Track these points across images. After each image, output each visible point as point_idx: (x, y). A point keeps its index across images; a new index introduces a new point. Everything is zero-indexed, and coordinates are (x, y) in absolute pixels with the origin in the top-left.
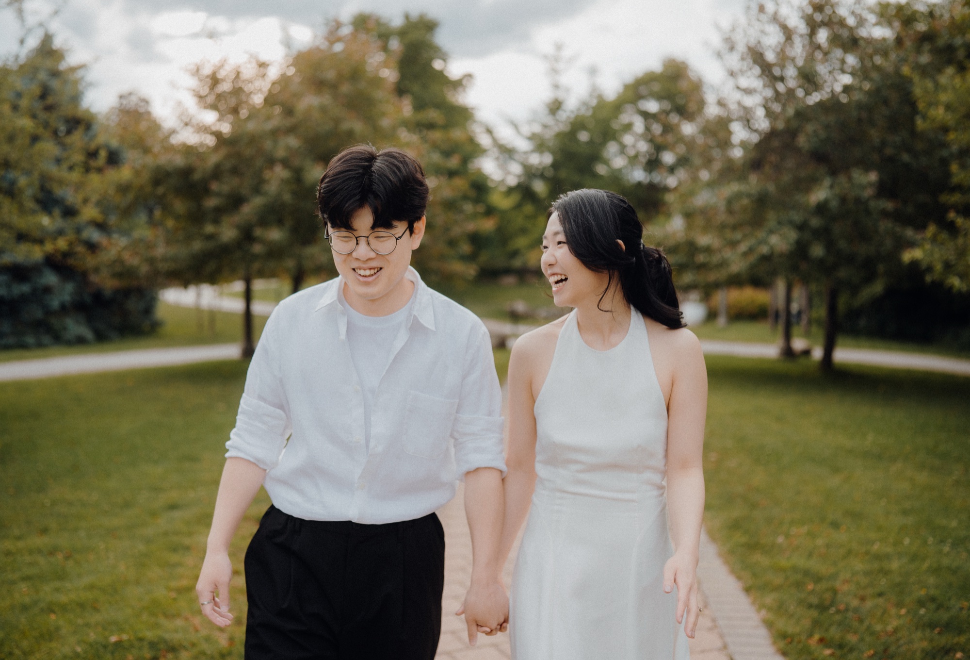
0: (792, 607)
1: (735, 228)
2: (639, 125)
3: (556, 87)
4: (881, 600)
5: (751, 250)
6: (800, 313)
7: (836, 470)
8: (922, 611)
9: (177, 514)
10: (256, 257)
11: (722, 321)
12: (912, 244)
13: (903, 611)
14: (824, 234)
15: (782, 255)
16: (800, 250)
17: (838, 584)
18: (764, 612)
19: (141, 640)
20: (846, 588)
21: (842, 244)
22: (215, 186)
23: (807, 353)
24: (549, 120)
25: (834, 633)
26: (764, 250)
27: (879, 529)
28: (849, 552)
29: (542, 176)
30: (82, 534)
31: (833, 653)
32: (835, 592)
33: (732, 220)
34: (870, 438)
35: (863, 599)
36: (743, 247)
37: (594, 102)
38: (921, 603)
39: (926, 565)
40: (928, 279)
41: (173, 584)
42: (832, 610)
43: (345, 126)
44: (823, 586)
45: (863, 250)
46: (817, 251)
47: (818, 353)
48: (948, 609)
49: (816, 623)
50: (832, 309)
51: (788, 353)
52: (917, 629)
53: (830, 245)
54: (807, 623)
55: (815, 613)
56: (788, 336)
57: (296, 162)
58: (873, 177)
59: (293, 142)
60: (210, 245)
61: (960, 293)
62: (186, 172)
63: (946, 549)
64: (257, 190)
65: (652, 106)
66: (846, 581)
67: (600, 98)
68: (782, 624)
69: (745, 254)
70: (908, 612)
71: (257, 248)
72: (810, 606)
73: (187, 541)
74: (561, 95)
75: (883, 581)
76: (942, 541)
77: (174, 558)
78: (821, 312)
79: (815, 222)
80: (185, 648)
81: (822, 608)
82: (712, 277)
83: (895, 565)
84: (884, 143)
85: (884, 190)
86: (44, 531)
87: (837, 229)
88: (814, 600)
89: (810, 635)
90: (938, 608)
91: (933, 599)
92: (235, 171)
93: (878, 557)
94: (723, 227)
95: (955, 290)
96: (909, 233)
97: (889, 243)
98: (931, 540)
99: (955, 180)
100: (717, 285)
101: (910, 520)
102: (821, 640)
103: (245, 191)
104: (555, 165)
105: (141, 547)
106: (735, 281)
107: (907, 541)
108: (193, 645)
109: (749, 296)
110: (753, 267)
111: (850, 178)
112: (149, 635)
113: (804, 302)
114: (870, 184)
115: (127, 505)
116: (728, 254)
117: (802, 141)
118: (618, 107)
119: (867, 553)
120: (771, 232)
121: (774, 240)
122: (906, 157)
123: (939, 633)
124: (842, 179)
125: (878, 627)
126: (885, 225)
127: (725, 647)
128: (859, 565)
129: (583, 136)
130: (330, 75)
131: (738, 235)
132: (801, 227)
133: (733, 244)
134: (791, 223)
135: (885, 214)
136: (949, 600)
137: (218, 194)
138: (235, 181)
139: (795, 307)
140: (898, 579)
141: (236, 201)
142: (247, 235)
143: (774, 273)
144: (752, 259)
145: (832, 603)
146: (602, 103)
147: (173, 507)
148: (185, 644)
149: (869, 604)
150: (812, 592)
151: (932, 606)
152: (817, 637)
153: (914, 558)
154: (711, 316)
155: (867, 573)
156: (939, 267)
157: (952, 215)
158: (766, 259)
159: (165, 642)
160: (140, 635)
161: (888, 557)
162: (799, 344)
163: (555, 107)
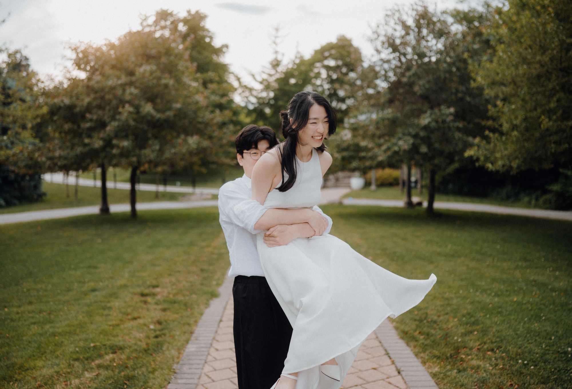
0: (407, 321)
1: (380, 137)
2: (324, 74)
3: (276, 52)
4: (447, 316)
5: (389, 149)
6: (416, 182)
7: (431, 262)
8: (464, 319)
9: (97, 293)
10: (114, 156)
11: (373, 187)
12: (471, 145)
13: (456, 320)
14: (426, 140)
15: (405, 151)
16: (414, 149)
17: (428, 311)
18: (394, 324)
19: (105, 345)
20: (432, 312)
21: (437, 145)
22: (88, 116)
23: (420, 204)
24: (273, 72)
25: (425, 329)
26: (396, 148)
27: (449, 287)
28: (435, 298)
29: (268, 104)
30: (51, 303)
31: (424, 337)
32: (427, 313)
33: (378, 133)
34: (449, 246)
35: (439, 316)
36: (384, 147)
37: (297, 61)
38: (464, 316)
39: (468, 300)
40: (477, 164)
41: (110, 323)
42: (425, 321)
43: (163, 81)
44: (422, 312)
45: (448, 148)
46: (424, 149)
47: (425, 204)
48: (475, 317)
49: (418, 326)
50: (432, 180)
51: (410, 204)
52: (461, 326)
53: (430, 146)
54: (414, 327)
55: (417, 323)
56: (409, 196)
57: (137, 102)
58: (452, 110)
59: (133, 90)
60: (87, 149)
61: (492, 171)
62: (70, 108)
63: (478, 294)
64: (113, 118)
65: (332, 63)
66: (432, 310)
67: (301, 57)
68: (402, 327)
69: (385, 151)
70: (458, 320)
71: (115, 151)
72: (415, 320)
73: (109, 305)
74: (279, 58)
75: (449, 309)
76: (477, 291)
77: (106, 312)
78: (427, 182)
79: (422, 134)
80: (126, 348)
81: (421, 321)
82: (368, 163)
83: (455, 301)
84: (457, 91)
85: (457, 116)
86: (30, 303)
87: (434, 138)
88: (417, 318)
89: (415, 331)
90: (470, 318)
91: (469, 314)
92: (100, 107)
93: (447, 299)
94: (373, 136)
95: (489, 170)
96: (470, 139)
97: (460, 146)
98: (471, 290)
99: (490, 113)
100: (371, 168)
101: (464, 283)
102: (420, 333)
103: (106, 118)
104: (276, 98)
105: (85, 308)
106: (381, 165)
107: (461, 292)
108: (130, 347)
109: (388, 173)
110: (390, 157)
111: (440, 110)
112: (108, 343)
113: (419, 176)
114: (451, 114)
115: (69, 290)
116: (376, 150)
117: (416, 88)
118: (311, 63)
119: (443, 297)
120: (400, 139)
121: (401, 143)
122: (468, 99)
123: (470, 326)
124: (436, 111)
125: (445, 327)
126: (458, 135)
127: (377, 337)
128: (438, 303)
129: (293, 81)
130: (153, 52)
131: (382, 141)
132: (415, 136)
133: (380, 146)
134: (410, 134)
135: (458, 129)
136: (476, 313)
137: (91, 120)
138: (100, 112)
139: (413, 179)
140: (455, 307)
141: (103, 125)
142: (108, 144)
143: (401, 161)
144: (389, 153)
145: (425, 318)
146: (303, 62)
147: (94, 290)
148: (126, 346)
149: (442, 318)
150: (417, 314)
151: (468, 317)
152: (418, 332)
153: (464, 298)
154: (367, 184)
155: (442, 306)
156: (482, 158)
157: (487, 132)
158: (396, 153)
159: (116, 346)
160: (104, 343)
161: (452, 298)
162: (415, 199)
163: (276, 64)
